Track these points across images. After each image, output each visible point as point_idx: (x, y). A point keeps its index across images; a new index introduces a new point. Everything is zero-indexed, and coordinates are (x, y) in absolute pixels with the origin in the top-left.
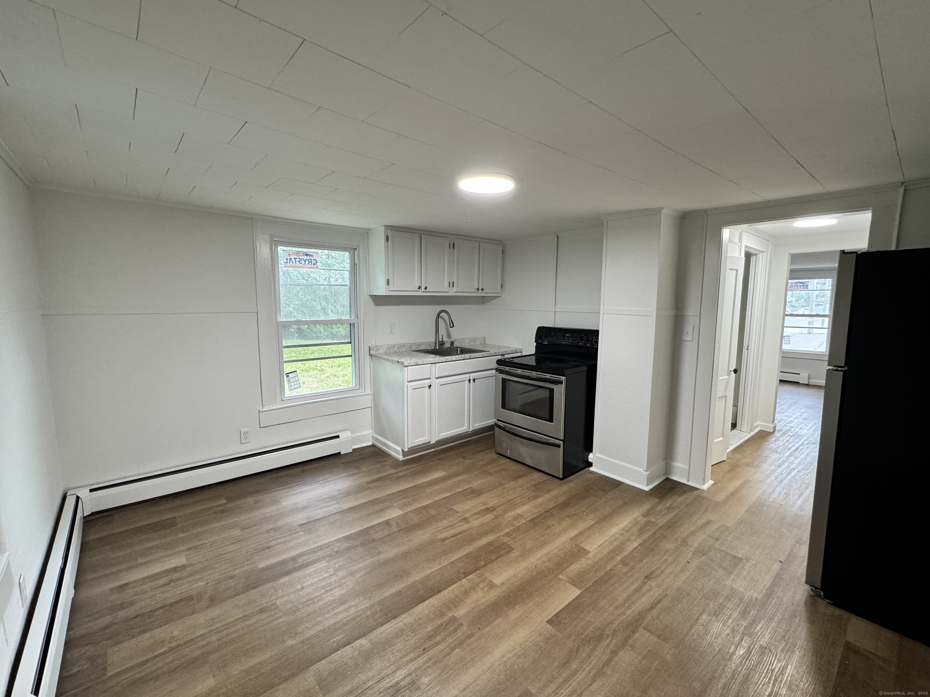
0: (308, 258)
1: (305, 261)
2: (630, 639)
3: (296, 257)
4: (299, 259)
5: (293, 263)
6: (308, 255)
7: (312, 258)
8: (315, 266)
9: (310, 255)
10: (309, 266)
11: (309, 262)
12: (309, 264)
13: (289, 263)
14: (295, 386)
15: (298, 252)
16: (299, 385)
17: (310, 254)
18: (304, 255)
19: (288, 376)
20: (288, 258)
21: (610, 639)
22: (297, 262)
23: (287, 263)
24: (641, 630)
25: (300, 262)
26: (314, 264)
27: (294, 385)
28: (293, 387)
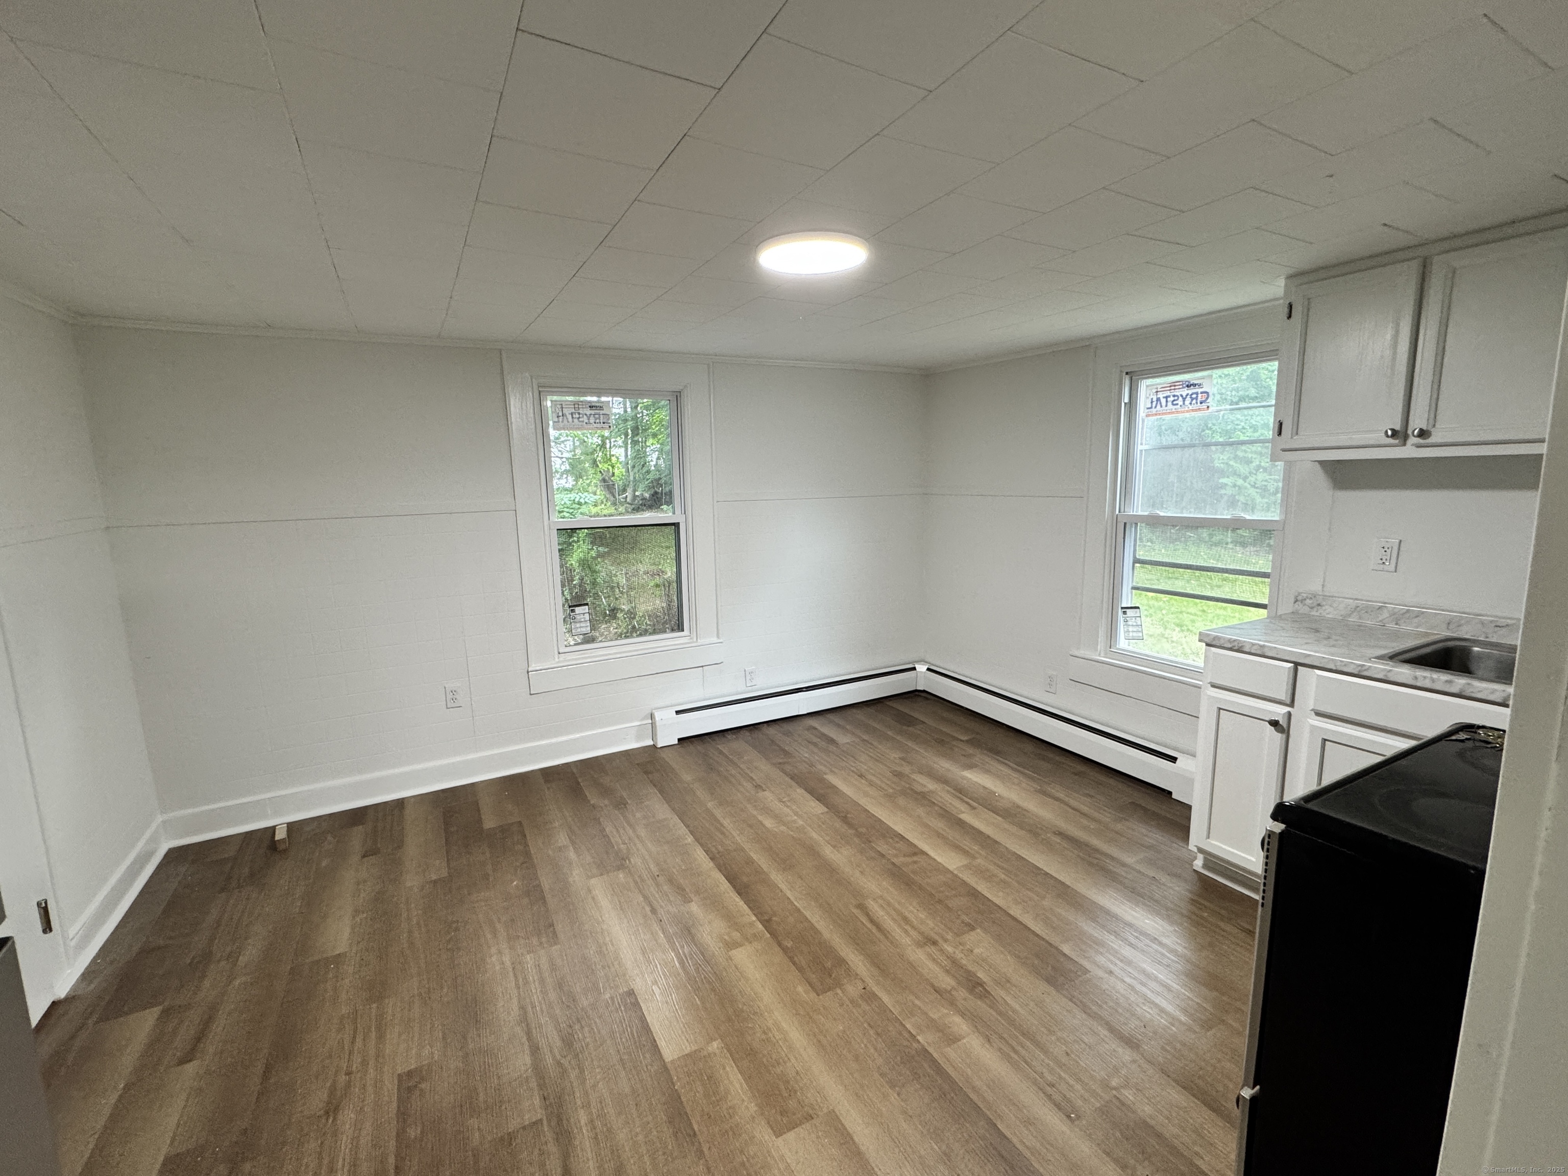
0: (1190, 392)
1: (1184, 399)
2: (539, 1085)
3: (1168, 393)
4: (1174, 396)
5: (1161, 406)
6: (1191, 385)
7: (1200, 390)
8: (1204, 406)
9: (1196, 385)
10: (1191, 408)
11: (1192, 399)
12: (1191, 404)
13: (1156, 407)
14: (1135, 634)
15: (1173, 385)
16: (1140, 634)
17: (1196, 382)
18: (1183, 388)
19: (1125, 613)
20: (1155, 399)
21: (559, 1057)
22: (1170, 404)
23: (1151, 408)
24: (540, 1114)
25: (1175, 403)
26: (1201, 403)
27: (1133, 631)
28: (1131, 634)
